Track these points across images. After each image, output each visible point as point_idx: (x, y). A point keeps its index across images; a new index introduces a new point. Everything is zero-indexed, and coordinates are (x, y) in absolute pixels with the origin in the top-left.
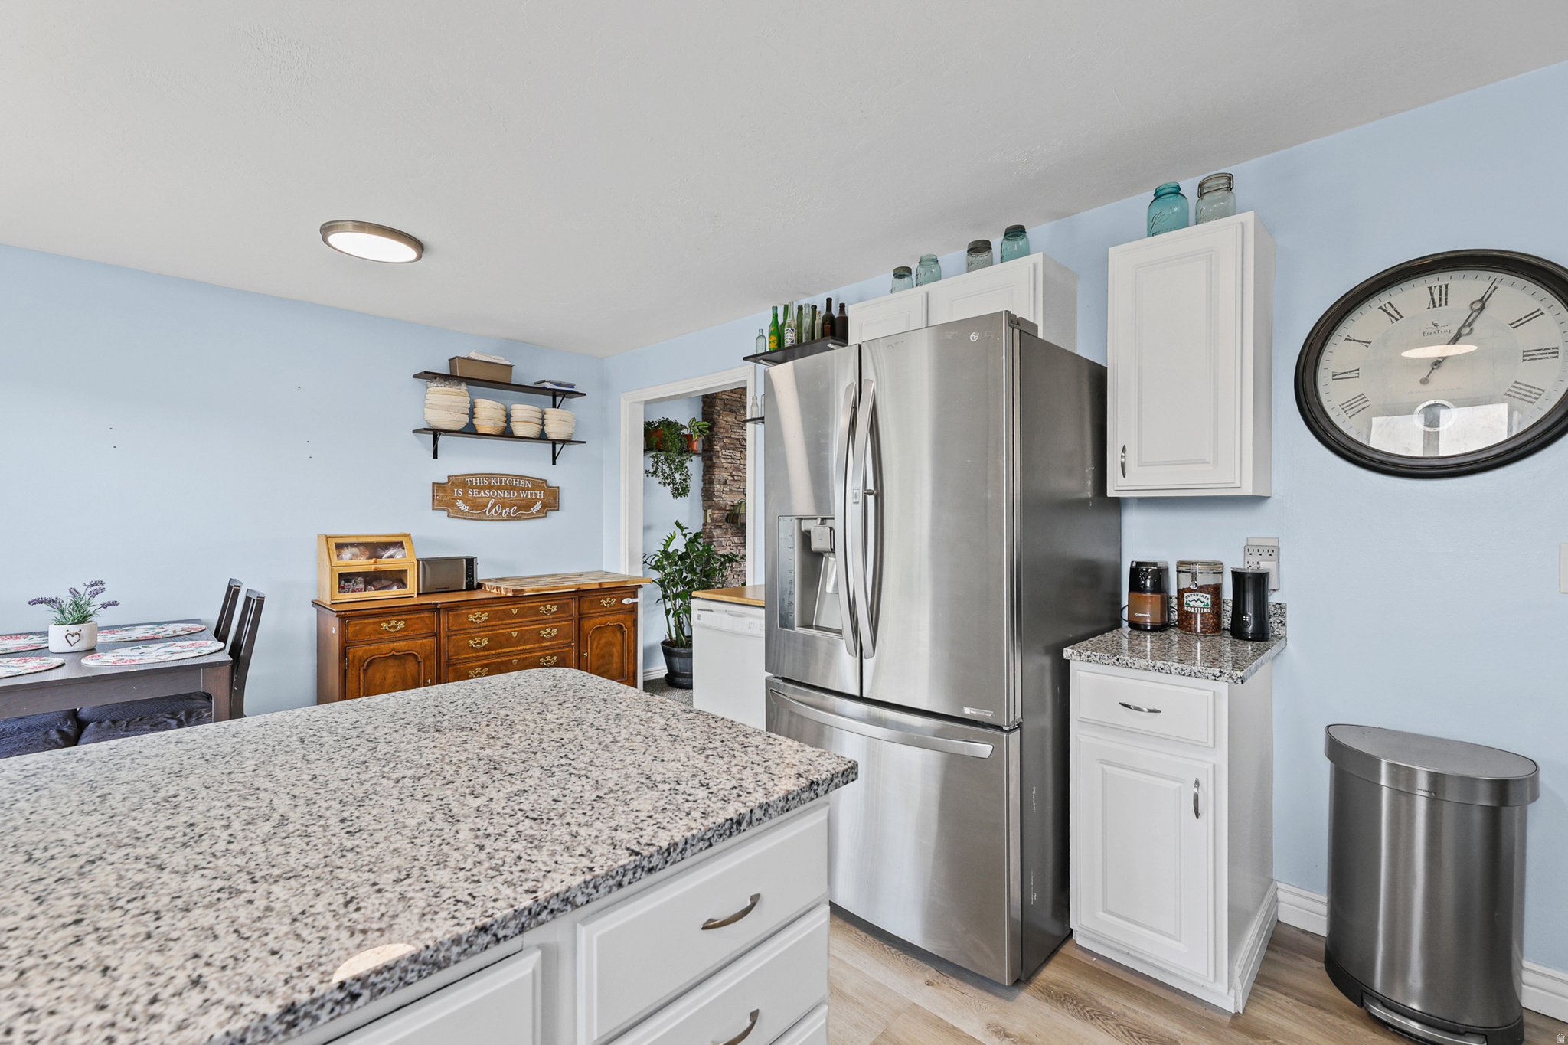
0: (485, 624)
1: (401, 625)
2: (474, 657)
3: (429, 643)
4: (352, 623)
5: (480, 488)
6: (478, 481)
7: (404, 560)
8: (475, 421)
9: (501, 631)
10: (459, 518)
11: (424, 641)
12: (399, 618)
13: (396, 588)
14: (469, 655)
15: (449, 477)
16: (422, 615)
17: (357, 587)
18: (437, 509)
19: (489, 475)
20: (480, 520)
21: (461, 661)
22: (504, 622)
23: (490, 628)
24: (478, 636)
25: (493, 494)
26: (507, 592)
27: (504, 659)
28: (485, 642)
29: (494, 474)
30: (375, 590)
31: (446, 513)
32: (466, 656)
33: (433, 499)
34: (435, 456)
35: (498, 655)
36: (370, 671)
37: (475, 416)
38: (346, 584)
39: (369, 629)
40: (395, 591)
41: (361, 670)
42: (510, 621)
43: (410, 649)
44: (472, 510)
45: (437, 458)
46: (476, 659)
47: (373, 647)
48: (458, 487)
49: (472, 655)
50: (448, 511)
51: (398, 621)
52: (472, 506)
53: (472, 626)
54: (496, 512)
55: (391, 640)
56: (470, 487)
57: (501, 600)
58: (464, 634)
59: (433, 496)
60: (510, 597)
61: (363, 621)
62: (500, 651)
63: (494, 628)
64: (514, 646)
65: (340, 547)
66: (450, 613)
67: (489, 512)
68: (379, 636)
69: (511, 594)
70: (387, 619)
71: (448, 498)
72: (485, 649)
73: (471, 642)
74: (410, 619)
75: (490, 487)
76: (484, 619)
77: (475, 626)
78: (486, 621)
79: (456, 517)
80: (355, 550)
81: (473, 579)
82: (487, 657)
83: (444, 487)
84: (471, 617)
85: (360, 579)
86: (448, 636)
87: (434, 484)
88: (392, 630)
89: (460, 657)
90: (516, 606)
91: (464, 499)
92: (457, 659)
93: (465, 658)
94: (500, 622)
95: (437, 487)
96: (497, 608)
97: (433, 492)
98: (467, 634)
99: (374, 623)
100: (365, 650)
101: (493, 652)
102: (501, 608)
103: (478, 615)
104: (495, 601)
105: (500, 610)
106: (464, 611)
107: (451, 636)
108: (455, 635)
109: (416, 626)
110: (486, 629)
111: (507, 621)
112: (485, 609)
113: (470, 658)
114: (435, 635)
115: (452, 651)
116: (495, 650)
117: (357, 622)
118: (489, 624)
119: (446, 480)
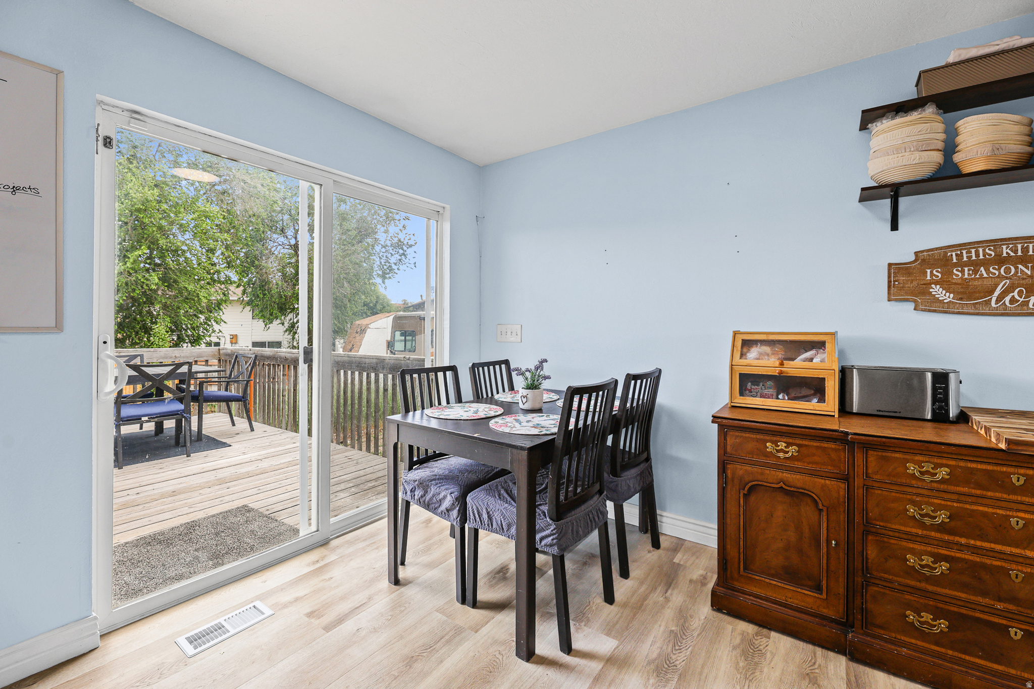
0: (942, 487)
1: (793, 450)
2: (917, 535)
3: (838, 488)
4: (731, 433)
5: (975, 265)
6: (973, 254)
7: (823, 366)
8: (957, 158)
9: (981, 508)
10: (935, 311)
11: (827, 482)
12: (791, 441)
13: (815, 400)
14: (908, 529)
15: (916, 253)
16: (826, 445)
17: (766, 392)
18: (896, 300)
19: (996, 243)
20: (978, 314)
21: (891, 533)
22: (990, 494)
23: (955, 497)
24: (928, 504)
25: (1008, 271)
26: (998, 440)
27: (988, 562)
28: (942, 517)
29: (1010, 239)
30: (789, 399)
31: (912, 305)
32: (902, 528)
33: (889, 287)
34: (894, 226)
35: (975, 550)
36: (753, 498)
37: (958, 149)
38: (753, 387)
39: (750, 446)
40: (813, 405)
41: (742, 495)
42: (1005, 496)
43: (807, 487)
44: (961, 299)
45: (897, 229)
46: (925, 540)
47: (756, 469)
48: (932, 266)
49: (914, 530)
50: (915, 301)
51: (789, 445)
52: (959, 293)
53: (914, 482)
54: (1013, 300)
55: (778, 467)
56: (956, 265)
57: (978, 452)
58: (898, 492)
59: (889, 282)
60: (1002, 450)
61: (744, 435)
62: (979, 543)
63: (963, 498)
64: (1017, 547)
65: (748, 344)
66: (871, 452)
67: (997, 301)
68: (763, 460)
69: (1003, 446)
70: (775, 439)
71: (915, 283)
72: (941, 528)
73: (912, 510)
74: (806, 446)
75: (1000, 261)
76: (939, 477)
77: (920, 484)
78: (943, 481)
79: (930, 311)
80: (766, 349)
81: (947, 405)
82: (948, 545)
83: (907, 268)
84: (912, 468)
85: (769, 383)
86: (868, 488)
87: (890, 265)
88: (781, 455)
89: (889, 525)
90: (1022, 471)
91: (946, 284)
92: (885, 528)
93: (899, 531)
94: (978, 492)
95: (896, 270)
96: (974, 465)
97: (889, 277)
98: (904, 493)
99: (758, 440)
100: (746, 470)
101: (963, 541)
102: (980, 466)
103: (928, 467)
104: (964, 451)
105: (978, 470)
106: (897, 455)
107: (873, 487)
108: (880, 488)
109: (816, 459)
110: (946, 496)
111: (998, 495)
112: (945, 461)
113: (907, 533)
114: (846, 478)
115: (874, 513)
116: (967, 537)
117: (737, 434)
118: (951, 488)
119: (913, 258)
